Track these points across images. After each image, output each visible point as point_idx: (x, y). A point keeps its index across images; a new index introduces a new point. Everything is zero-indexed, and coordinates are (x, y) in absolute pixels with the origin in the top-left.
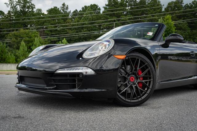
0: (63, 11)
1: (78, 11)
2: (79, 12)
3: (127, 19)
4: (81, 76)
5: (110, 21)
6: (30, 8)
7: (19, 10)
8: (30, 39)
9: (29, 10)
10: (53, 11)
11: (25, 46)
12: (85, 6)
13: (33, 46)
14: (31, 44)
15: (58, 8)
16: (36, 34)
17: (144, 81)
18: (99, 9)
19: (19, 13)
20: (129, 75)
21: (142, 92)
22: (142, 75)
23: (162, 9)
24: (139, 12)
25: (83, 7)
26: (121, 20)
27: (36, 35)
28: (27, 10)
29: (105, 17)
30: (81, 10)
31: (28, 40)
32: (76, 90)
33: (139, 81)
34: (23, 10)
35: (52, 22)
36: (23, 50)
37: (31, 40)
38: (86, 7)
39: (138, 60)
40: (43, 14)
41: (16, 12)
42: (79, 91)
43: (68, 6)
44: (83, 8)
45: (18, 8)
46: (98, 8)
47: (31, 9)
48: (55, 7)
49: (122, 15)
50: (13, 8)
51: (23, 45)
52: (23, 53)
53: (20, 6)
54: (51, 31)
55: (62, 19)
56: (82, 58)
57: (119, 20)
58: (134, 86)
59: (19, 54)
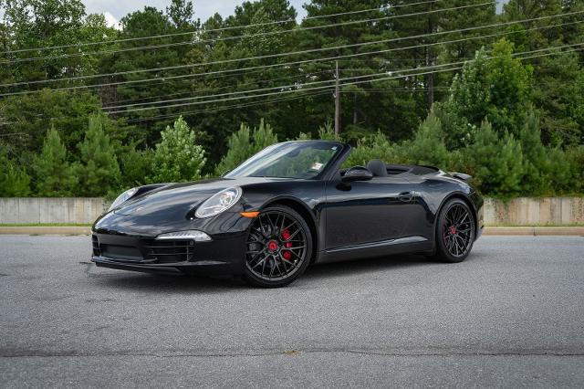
0: (175, 20)
1: (224, 19)
2: (227, 21)
3: (382, 45)
4: (192, 244)
5: (327, 54)
6: (68, 15)
7: (34, 20)
8: (73, 119)
9: (66, 21)
10: (144, 23)
11: (59, 142)
12: (244, 4)
13: (82, 140)
14: (75, 135)
15: (159, 11)
16: (92, 102)
17: (291, 249)
18: (292, 13)
19: (33, 30)
20: (267, 240)
21: (288, 266)
22: (289, 239)
23: (494, 9)
24: (420, 20)
25: (240, 5)
26: (360, 49)
27: (92, 105)
28: (57, 20)
29: (310, 38)
30: (234, 15)
31: (69, 124)
32: (186, 263)
33: (284, 248)
34: (47, 20)
35: (142, 59)
36: (54, 154)
37: (77, 123)
38: (247, 5)
39: (282, 217)
40: (110, 32)
41: (23, 28)
42: (190, 264)
43: (190, 4)
44: (239, 11)
45: (31, 14)
46: (288, 8)
47: (71, 18)
48: (149, 8)
49: (365, 32)
50: (12, 15)
51: (54, 141)
52: (54, 167)
53: (36, 7)
54: (137, 88)
55: (171, 48)
56: (195, 217)
57: (355, 50)
58: (274, 257)
59: (42, 167)
